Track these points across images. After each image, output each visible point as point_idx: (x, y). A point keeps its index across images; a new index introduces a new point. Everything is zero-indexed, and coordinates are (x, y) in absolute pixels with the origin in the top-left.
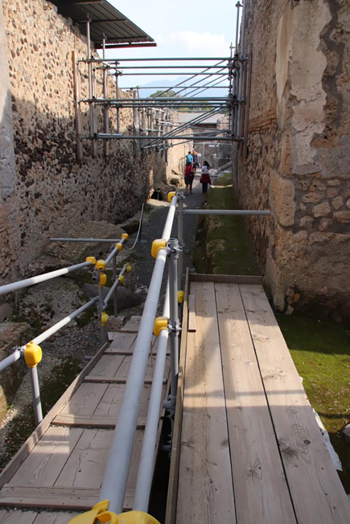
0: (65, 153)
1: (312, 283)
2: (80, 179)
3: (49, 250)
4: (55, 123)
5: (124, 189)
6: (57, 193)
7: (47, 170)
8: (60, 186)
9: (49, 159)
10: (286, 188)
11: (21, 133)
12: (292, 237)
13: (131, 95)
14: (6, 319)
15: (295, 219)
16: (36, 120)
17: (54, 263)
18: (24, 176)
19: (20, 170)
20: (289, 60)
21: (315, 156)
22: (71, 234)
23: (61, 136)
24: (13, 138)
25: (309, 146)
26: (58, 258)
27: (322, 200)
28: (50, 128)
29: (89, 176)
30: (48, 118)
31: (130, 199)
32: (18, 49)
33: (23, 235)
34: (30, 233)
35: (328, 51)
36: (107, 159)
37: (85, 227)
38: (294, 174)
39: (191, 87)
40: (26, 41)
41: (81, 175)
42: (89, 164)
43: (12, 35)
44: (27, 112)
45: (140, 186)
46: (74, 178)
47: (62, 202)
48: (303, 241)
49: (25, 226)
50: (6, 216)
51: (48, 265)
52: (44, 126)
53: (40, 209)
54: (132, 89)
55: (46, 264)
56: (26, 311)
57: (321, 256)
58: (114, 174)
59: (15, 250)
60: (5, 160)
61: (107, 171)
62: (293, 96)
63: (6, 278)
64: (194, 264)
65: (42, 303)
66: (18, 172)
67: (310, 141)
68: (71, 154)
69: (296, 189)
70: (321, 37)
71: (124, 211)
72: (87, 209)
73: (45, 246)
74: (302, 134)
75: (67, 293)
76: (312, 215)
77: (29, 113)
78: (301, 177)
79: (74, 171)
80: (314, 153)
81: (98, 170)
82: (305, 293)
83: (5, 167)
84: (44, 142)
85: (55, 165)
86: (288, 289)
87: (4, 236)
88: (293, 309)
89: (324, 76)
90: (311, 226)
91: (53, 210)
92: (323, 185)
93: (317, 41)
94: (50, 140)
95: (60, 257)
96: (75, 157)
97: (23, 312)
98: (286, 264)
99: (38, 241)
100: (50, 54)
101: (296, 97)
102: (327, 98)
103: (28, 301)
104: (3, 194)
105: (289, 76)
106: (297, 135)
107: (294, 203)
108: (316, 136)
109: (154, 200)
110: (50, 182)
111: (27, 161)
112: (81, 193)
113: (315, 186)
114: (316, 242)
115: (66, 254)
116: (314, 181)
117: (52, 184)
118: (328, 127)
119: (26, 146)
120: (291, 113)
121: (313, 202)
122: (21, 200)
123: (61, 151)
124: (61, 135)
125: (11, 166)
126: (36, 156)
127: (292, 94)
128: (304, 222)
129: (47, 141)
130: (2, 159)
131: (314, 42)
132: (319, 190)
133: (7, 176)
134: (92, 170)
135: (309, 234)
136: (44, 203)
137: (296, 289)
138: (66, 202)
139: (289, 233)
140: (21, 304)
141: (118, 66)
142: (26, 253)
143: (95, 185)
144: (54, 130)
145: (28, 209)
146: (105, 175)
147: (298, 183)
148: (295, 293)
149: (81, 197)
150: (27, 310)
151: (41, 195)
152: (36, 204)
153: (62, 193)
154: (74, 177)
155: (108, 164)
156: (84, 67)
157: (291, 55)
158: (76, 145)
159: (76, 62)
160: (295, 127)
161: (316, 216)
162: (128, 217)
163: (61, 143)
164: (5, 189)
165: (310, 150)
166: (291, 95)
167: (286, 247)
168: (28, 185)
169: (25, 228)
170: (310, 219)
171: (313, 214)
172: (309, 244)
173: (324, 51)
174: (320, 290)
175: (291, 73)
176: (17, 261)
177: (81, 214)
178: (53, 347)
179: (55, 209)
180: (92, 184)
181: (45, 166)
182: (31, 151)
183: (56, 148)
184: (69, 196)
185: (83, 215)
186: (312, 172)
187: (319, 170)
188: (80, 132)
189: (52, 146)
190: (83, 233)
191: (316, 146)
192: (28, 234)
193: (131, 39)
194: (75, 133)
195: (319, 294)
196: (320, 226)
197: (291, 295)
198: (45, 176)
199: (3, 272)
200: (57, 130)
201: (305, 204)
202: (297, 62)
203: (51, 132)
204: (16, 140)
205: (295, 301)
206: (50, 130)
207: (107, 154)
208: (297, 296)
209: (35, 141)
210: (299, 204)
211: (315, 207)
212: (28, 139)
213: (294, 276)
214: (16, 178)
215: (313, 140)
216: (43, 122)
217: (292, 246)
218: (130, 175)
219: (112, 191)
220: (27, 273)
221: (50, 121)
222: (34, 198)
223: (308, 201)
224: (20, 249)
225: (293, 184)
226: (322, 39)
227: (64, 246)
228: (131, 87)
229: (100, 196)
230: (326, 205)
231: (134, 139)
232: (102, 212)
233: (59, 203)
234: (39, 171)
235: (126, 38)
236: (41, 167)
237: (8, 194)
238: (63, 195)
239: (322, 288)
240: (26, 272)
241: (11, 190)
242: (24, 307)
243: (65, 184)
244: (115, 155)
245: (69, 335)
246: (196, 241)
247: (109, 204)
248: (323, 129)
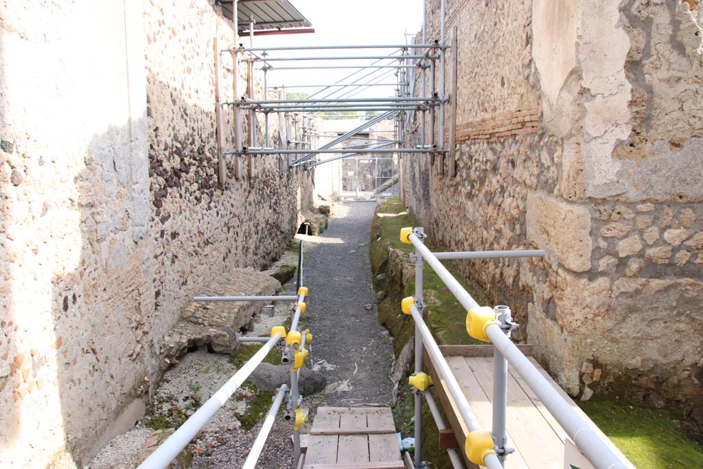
0: (205, 174)
1: (618, 352)
2: (222, 212)
3: (190, 314)
4: (194, 134)
5: (270, 222)
6: (196, 232)
7: (185, 198)
8: (199, 220)
9: (187, 184)
10: (578, 218)
11: (155, 147)
12: (588, 287)
13: (276, 97)
14: (137, 423)
15: (591, 261)
16: (174, 129)
17: (200, 334)
18: (159, 208)
19: (154, 200)
20: (578, 41)
21: (619, 171)
22: (215, 289)
23: (201, 152)
24: (148, 155)
25: (610, 157)
26: (204, 326)
27: (629, 232)
28: (188, 139)
29: (232, 206)
30: (186, 126)
31: (276, 235)
32: (155, 34)
33: (158, 294)
34: (166, 290)
35: (631, 27)
36: (252, 181)
37: (231, 278)
38: (589, 198)
39: (352, 85)
40: (163, 23)
41: (223, 205)
42: (232, 189)
43: (149, 15)
44: (163, 118)
45: (287, 217)
46: (215, 209)
47: (202, 245)
48: (605, 292)
49: (159, 280)
50: (138, 267)
51: (192, 337)
52: (181, 138)
53: (178, 255)
54: (276, 88)
55: (189, 335)
56: (164, 409)
57: (630, 313)
58: (259, 202)
59: (148, 317)
60: (137, 185)
61: (251, 198)
62: (585, 88)
63: (137, 361)
64: (384, 325)
65: (186, 395)
66: (152, 202)
67: (611, 151)
68: (212, 175)
69: (592, 218)
70: (621, 10)
71: (270, 253)
72: (230, 252)
73: (184, 308)
74: (600, 141)
75: (221, 377)
76: (615, 255)
77: (166, 118)
78: (599, 201)
79: (216, 200)
80: (618, 166)
81: (242, 197)
82: (609, 367)
83: (138, 195)
84: (182, 160)
85: (194, 192)
86: (585, 364)
87: (135, 297)
88: (592, 392)
89: (627, 62)
90: (615, 269)
91: (192, 255)
92: (630, 211)
93: (616, 15)
94: (189, 157)
95: (206, 323)
96: (216, 180)
97: (160, 411)
98: (579, 327)
99: (175, 302)
100: (189, 40)
101: (588, 89)
102: (632, 91)
103: (165, 393)
104: (135, 235)
105: (578, 62)
106: (593, 142)
107: (589, 238)
108: (620, 143)
109: (301, 235)
110: (188, 216)
111: (163, 187)
112: (224, 229)
113: (619, 213)
114: (622, 294)
115: (214, 319)
116: (617, 207)
117: (190, 218)
118: (635, 131)
119: (161, 165)
120: (584, 112)
121: (617, 235)
122: (156, 242)
123: (201, 172)
124: (201, 151)
125: (145, 194)
126: (172, 179)
127: (584, 86)
128: (605, 264)
129: (185, 158)
130: (134, 184)
131: (611, 17)
132: (625, 219)
133: (139, 209)
134: (236, 196)
135: (613, 280)
136: (182, 245)
137: (596, 363)
138: (207, 243)
139: (584, 281)
140: (155, 397)
141: (267, 57)
142: (160, 320)
143: (239, 219)
144: (193, 143)
145: (163, 255)
146: (250, 204)
147: (595, 210)
148: (594, 369)
149: (224, 236)
150: (166, 407)
151: (178, 234)
152: (172, 249)
153: (202, 231)
154: (216, 207)
155: (253, 188)
156: (227, 57)
157: (580, 34)
158: (218, 163)
159: (219, 51)
160: (590, 132)
161: (622, 255)
162: (274, 260)
163: (201, 161)
164: (137, 228)
165: (612, 163)
166: (582, 87)
167: (579, 302)
168: (163, 220)
169: (160, 283)
170: (613, 260)
171: (617, 252)
172: (613, 296)
173: (625, 27)
174: (631, 362)
175: (582, 57)
176: (151, 333)
177: (224, 260)
178: (213, 464)
179: (194, 254)
180: (236, 216)
181: (183, 192)
182: (167, 172)
183: (195, 167)
184: (210, 235)
185: (226, 260)
186: (615, 194)
187: (624, 191)
188: (222, 146)
189: (190, 164)
190: (230, 287)
191: (620, 157)
192: (163, 292)
193: (282, 24)
194: (216, 147)
195: (630, 368)
196: (627, 270)
197: (588, 372)
198: (183, 207)
199: (134, 351)
200: (196, 143)
201: (605, 239)
202: (589, 43)
203: (190, 146)
204: (151, 157)
205: (595, 379)
206: (189, 142)
207: (253, 175)
208: (598, 372)
209: (172, 158)
210: (596, 240)
211: (621, 243)
212: (163, 156)
213: (592, 344)
214: (150, 211)
215: (615, 149)
216: (181, 131)
217: (588, 300)
218: (276, 203)
219: (256, 226)
220: (162, 351)
221: (189, 131)
222: (170, 239)
223: (609, 234)
224: (154, 315)
225: (588, 211)
226: (622, 13)
227: (208, 307)
228: (275, 86)
229: (245, 232)
230: (636, 239)
231: (279, 154)
232: (246, 255)
233: (199, 246)
234: (176, 200)
235: (275, 22)
236: (178, 195)
237: (141, 235)
238: (203, 235)
239: (634, 358)
240: (161, 348)
241: (144, 229)
242: (160, 402)
243: (205, 217)
244: (260, 176)
245: (233, 443)
246: (378, 292)
247: (254, 244)
248: (629, 134)
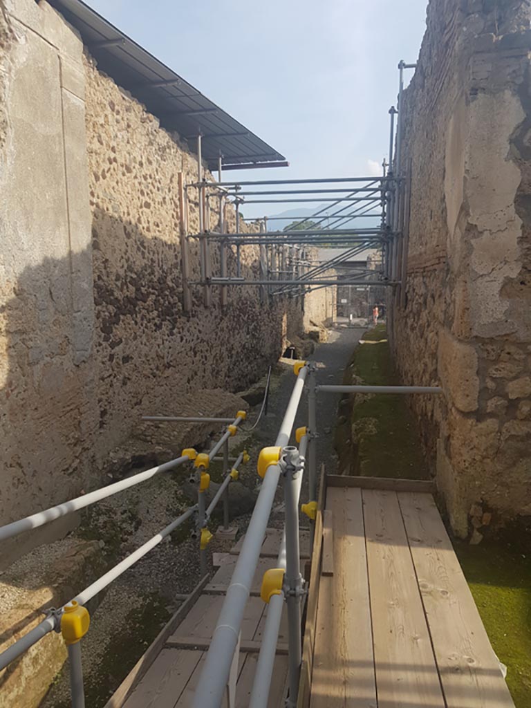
0: (167, 302)
1: (509, 497)
2: (188, 336)
3: (140, 432)
4: (154, 265)
5: (247, 346)
6: (154, 356)
7: (142, 325)
8: (159, 345)
9: (144, 311)
10: (464, 357)
11: (105, 278)
12: (475, 428)
13: (257, 229)
14: (69, 533)
15: (478, 401)
16: (127, 260)
17: (145, 451)
18: (108, 334)
19: (102, 326)
20: (466, 175)
21: (507, 310)
22: (173, 408)
23: (162, 282)
24: (92, 285)
25: (498, 296)
26: (152, 443)
27: (519, 373)
28: (146, 270)
29: (200, 331)
30: (144, 258)
31: (255, 359)
32: (104, 171)
33: (103, 413)
34: (113, 409)
35: (523, 160)
36: (225, 309)
37: (193, 399)
38: (476, 337)
39: (333, 216)
40: (115, 160)
41: (188, 331)
42: (200, 316)
43: (96, 154)
44: (114, 251)
45: (268, 344)
46: (179, 335)
47: (161, 367)
48: (493, 434)
49: (106, 400)
50: (79, 389)
51: (137, 454)
52: (137, 268)
53: (130, 377)
54: (257, 220)
55: (133, 452)
56: (100, 521)
57: (522, 457)
58: (234, 329)
59: (90, 434)
60: (79, 313)
61: (224, 324)
62: (472, 225)
63: (74, 474)
64: (336, 449)
65: (124, 508)
66: (99, 329)
67: (499, 289)
68: (176, 304)
69: (478, 358)
70: (511, 141)
71: (247, 375)
72: (196, 374)
73: (136, 426)
74: (487, 278)
75: (161, 492)
76: (505, 396)
77: (118, 251)
78: (487, 341)
79: (180, 326)
80: (506, 305)
81: (212, 324)
82: (499, 512)
83: (80, 323)
84: (138, 290)
85: (154, 319)
86: (473, 506)
87: (73, 415)
88: (481, 536)
89: (517, 196)
90: (504, 412)
91: (149, 377)
92: (521, 352)
93: (506, 147)
94: (147, 286)
95: (154, 441)
96: (181, 308)
97: (96, 522)
98: (467, 468)
99: (126, 420)
100: (148, 177)
101: (476, 226)
102: (523, 226)
103: (104, 506)
104: (76, 359)
105: (466, 197)
106: (480, 280)
107: (476, 378)
108: (508, 281)
109: (286, 359)
110: (145, 340)
111: (113, 314)
112: (189, 353)
113: (509, 353)
114: (512, 436)
115: (163, 437)
116: (506, 347)
117: (148, 344)
118: (526, 268)
119: (113, 295)
120: (470, 249)
121: (506, 376)
122: (102, 366)
123: (162, 301)
124: (162, 280)
125: (88, 321)
126: (126, 307)
127: (470, 222)
128: (493, 406)
129: (142, 288)
130: (76, 312)
131: (501, 149)
132: (515, 360)
133: (82, 335)
134: (204, 323)
135: (502, 423)
136: (135, 368)
137: (485, 507)
138: (168, 366)
139: (471, 421)
140: (94, 509)
141: (239, 191)
142: (106, 437)
143: (208, 343)
144: (152, 273)
145: (112, 377)
146: (222, 330)
147: (482, 349)
148: (484, 512)
149: (189, 359)
150: (102, 519)
151: (132, 358)
152: (124, 370)
153: (162, 355)
154: (180, 333)
155: (226, 315)
156: (193, 194)
157: (467, 168)
158: (183, 292)
159: (183, 185)
160: (476, 270)
161: (511, 397)
162: (253, 382)
163: (162, 290)
164: (78, 353)
165: (499, 302)
166: (468, 223)
167: (467, 442)
168: (113, 346)
169: (106, 403)
170: (502, 402)
171: (507, 394)
172: (502, 439)
173: (516, 160)
174: (523, 508)
175: (469, 192)
176: (92, 449)
177: (189, 382)
178: (134, 576)
179: (151, 376)
180: (204, 341)
181: (139, 320)
182: (119, 301)
183: (154, 296)
184: (172, 359)
185: (191, 382)
186: (503, 334)
187: (513, 331)
188: (187, 276)
189: (149, 294)
190: (189, 407)
191: (509, 296)
192: (110, 411)
193: (257, 158)
194: (181, 277)
195: (523, 515)
196: (518, 412)
197: (477, 515)
198: (138, 333)
199: (70, 465)
200: (156, 274)
201: (493, 379)
202: (477, 177)
203: (148, 276)
204: (96, 286)
205: (484, 523)
206: (146, 273)
207: (225, 303)
208: (487, 516)
209: (125, 287)
210: (485, 380)
211: (510, 384)
212: (114, 286)
213: (480, 487)
214: (95, 337)
215: (503, 287)
216: (137, 263)
217: (476, 441)
218: (255, 329)
219: (230, 350)
220: (105, 466)
221: (147, 263)
222: (121, 363)
223: (497, 375)
224: (98, 433)
225: (474, 351)
226: (513, 145)
227: (161, 425)
228: (256, 218)
229: (215, 357)
230: (526, 380)
231: (261, 284)
232: (216, 378)
233: (157, 368)
234: (130, 326)
235: (249, 156)
236: (133, 322)
237: (84, 359)
238: (163, 358)
239: (526, 505)
240: (104, 463)
241: (87, 354)
242: (99, 515)
243: (166, 343)
244: (235, 304)
245: (159, 557)
246: (339, 416)
247: (227, 367)
248: (519, 272)
